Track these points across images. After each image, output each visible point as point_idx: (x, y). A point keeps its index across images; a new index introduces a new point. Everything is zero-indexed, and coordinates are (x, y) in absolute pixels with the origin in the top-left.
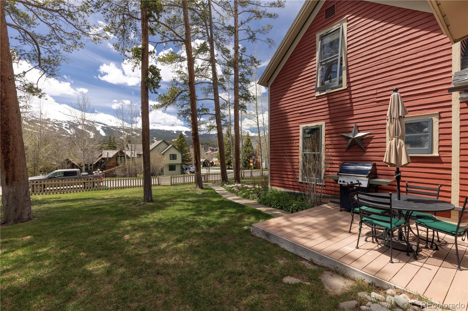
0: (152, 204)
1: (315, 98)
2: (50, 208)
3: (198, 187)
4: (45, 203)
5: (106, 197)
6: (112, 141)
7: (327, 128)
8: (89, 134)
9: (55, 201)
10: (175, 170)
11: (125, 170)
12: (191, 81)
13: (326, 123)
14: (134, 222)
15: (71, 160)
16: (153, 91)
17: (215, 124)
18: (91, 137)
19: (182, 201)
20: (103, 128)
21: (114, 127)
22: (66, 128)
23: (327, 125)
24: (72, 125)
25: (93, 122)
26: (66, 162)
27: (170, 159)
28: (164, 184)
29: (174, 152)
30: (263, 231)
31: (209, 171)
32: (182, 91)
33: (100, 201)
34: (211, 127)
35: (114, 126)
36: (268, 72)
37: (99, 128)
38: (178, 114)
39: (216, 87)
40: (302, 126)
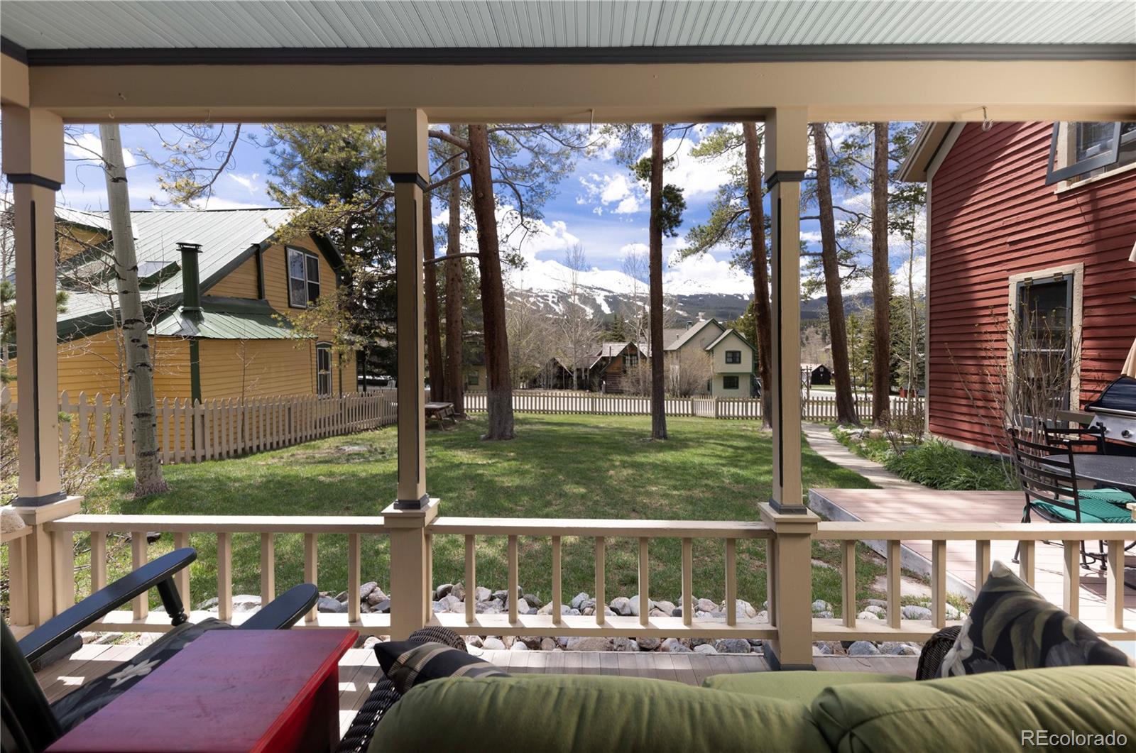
0: (663, 441)
1: (1055, 199)
2: (531, 430)
3: (768, 426)
4: (526, 424)
5: (602, 425)
6: (619, 325)
7: (1090, 281)
8: (585, 311)
9: (536, 423)
10: (737, 387)
11: (638, 381)
12: (752, 190)
13: (1085, 267)
14: (626, 458)
15: (558, 360)
16: (669, 234)
17: (822, 277)
18: (588, 318)
19: (717, 444)
20: (606, 299)
21: (625, 296)
22: (553, 302)
23: (1089, 271)
24: (562, 297)
25: (590, 288)
26: (552, 363)
27: (727, 362)
28: (703, 415)
29: (735, 345)
30: (824, 501)
31: (808, 393)
32: (737, 213)
33: (592, 429)
34: (814, 285)
35: (624, 292)
36: (922, 148)
37: (600, 300)
38: (731, 263)
39: (826, 185)
40: (1016, 279)
